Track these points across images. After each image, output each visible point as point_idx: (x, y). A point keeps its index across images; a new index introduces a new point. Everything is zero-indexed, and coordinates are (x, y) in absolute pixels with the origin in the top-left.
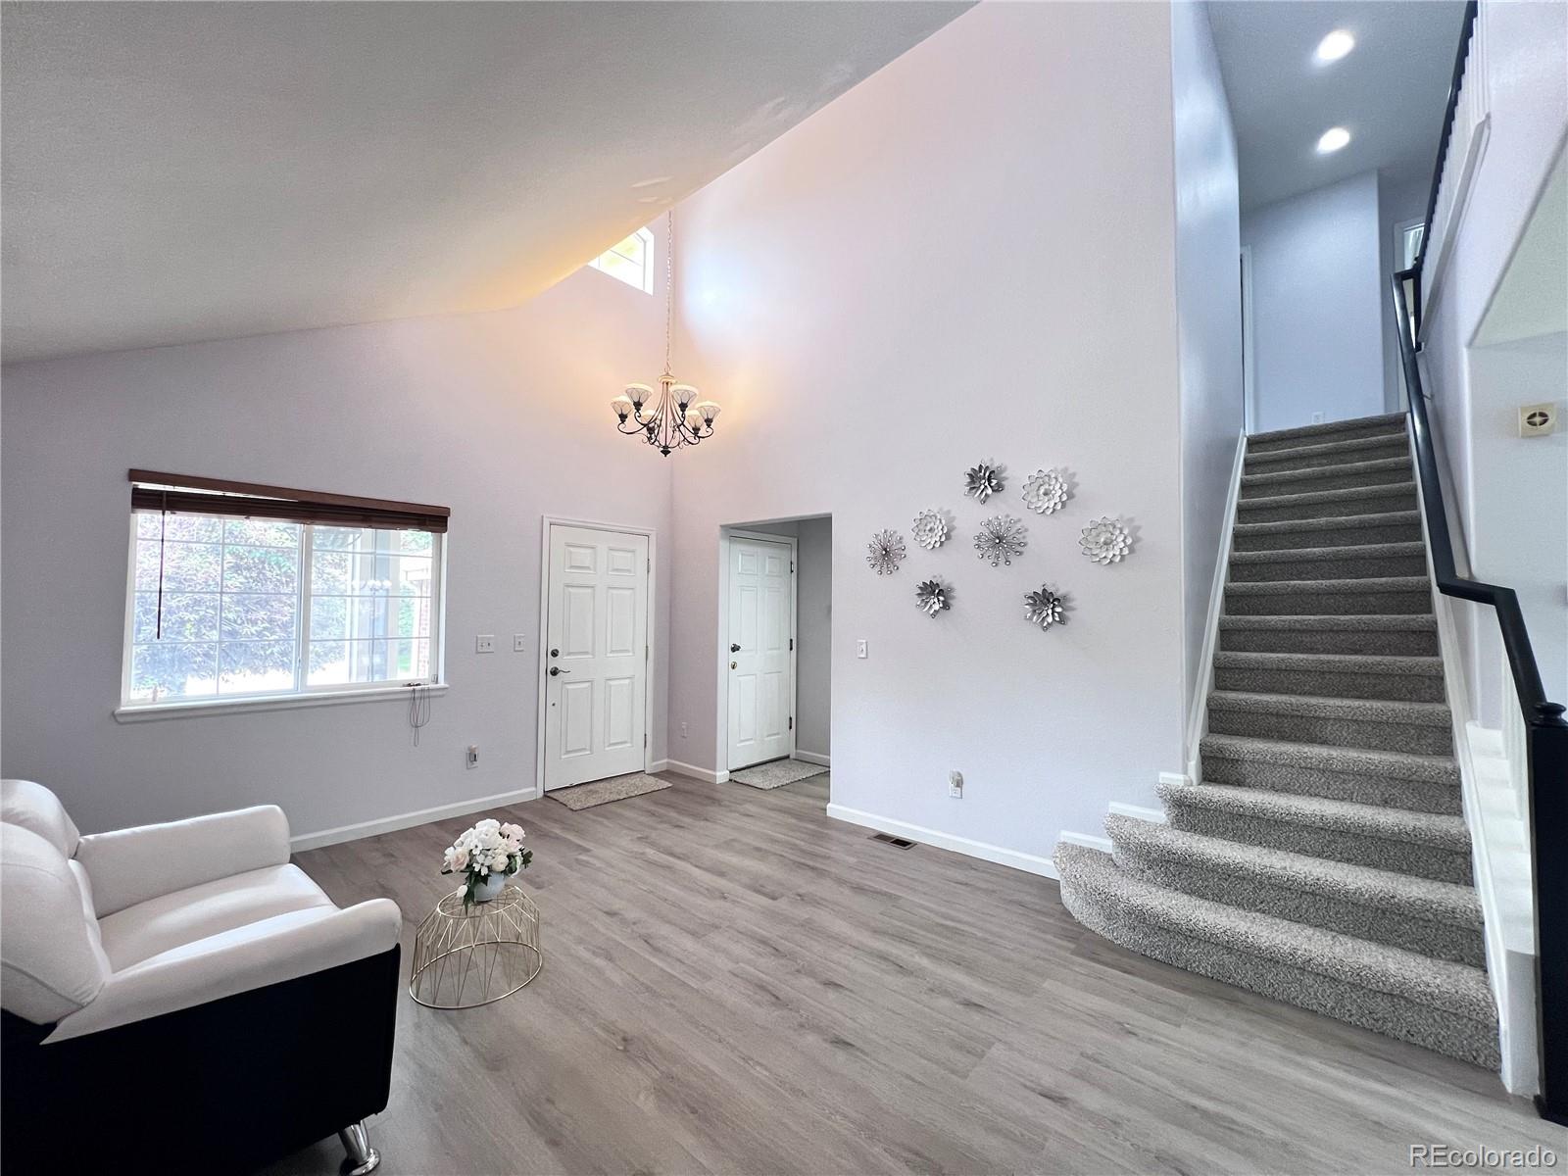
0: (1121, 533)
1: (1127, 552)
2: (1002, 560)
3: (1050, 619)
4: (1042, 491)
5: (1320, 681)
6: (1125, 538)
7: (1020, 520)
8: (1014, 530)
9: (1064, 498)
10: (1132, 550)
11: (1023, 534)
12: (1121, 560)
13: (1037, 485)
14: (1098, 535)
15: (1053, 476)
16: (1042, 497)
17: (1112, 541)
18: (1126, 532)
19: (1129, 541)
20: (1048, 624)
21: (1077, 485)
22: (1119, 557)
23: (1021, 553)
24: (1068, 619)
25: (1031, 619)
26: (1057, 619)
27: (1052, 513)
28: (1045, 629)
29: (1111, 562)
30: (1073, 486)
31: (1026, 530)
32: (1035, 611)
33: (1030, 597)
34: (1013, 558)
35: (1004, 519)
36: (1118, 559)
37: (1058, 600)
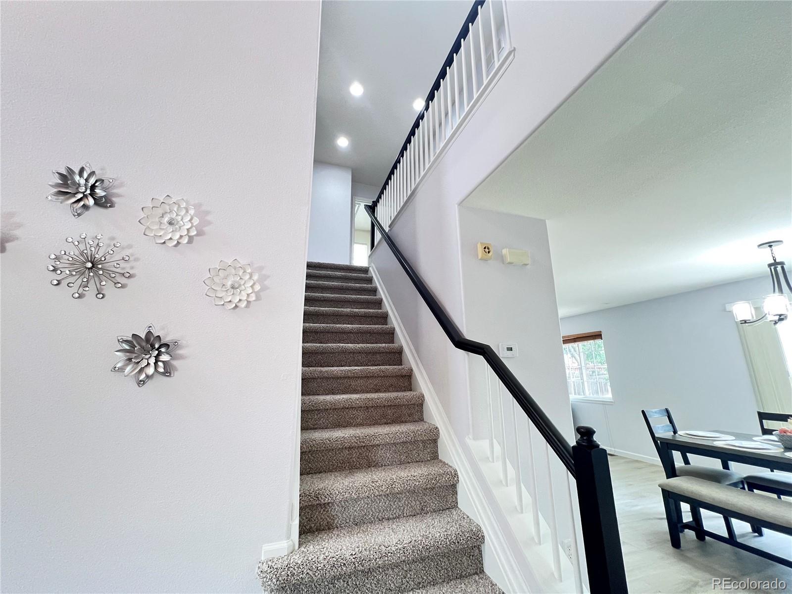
0: (251, 278)
1: (254, 299)
2: (91, 290)
3: (151, 370)
4: (166, 219)
5: (366, 413)
6: (254, 284)
7: (130, 247)
8: (117, 257)
9: (193, 233)
10: (258, 298)
11: (132, 264)
12: (247, 306)
13: (160, 211)
14: (226, 278)
15: (184, 205)
16: (165, 225)
17: (240, 285)
18: (255, 277)
19: (257, 287)
20: (148, 377)
21: (209, 223)
22: (245, 303)
23: (123, 286)
24: (176, 369)
25: (122, 369)
26: (161, 370)
27: (176, 246)
28: (141, 383)
29: (236, 306)
30: (204, 223)
31: (136, 260)
32: (130, 360)
33: (126, 341)
34: (108, 287)
35: (107, 242)
36: (243, 305)
37: (167, 345)
